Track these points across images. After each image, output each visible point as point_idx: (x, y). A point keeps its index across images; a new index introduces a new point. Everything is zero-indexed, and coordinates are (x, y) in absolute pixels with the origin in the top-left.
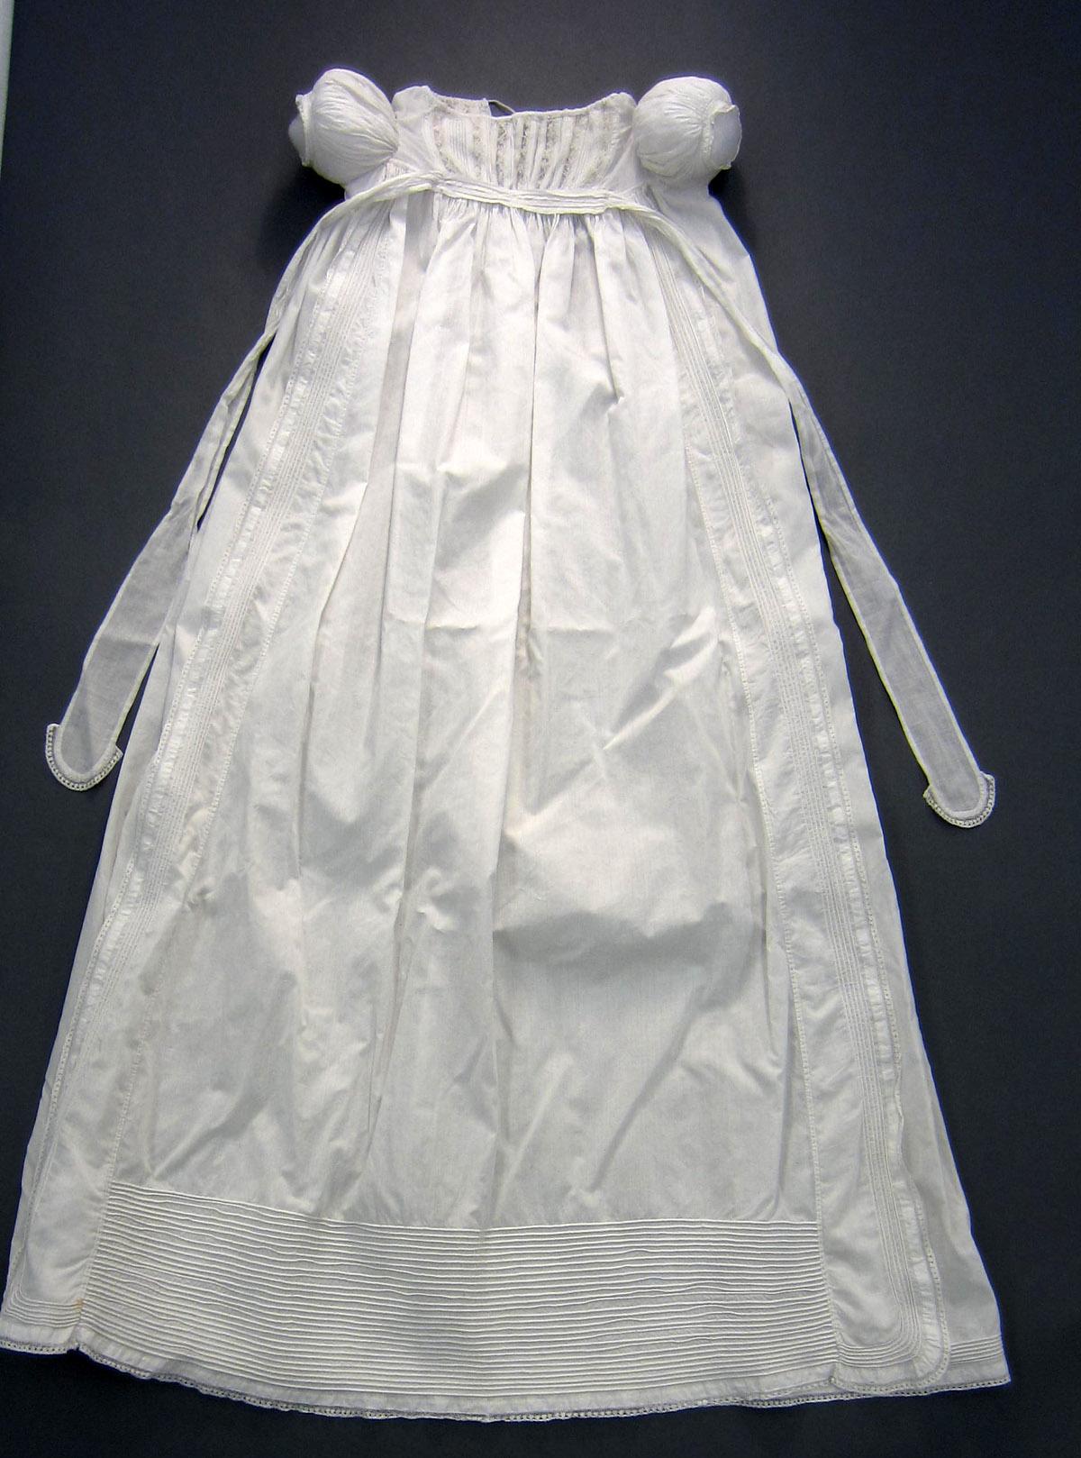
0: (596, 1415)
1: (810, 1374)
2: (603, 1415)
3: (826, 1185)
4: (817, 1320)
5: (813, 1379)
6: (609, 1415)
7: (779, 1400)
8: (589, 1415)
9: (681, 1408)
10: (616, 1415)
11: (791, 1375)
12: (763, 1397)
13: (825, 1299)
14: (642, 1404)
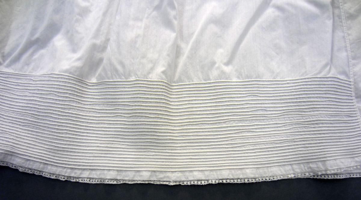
0: (232, 181)
1: (351, 162)
2: (236, 181)
3: (353, 62)
4: (354, 132)
5: (353, 164)
6: (239, 182)
7: (337, 174)
8: (228, 181)
9: (279, 178)
10: (243, 182)
11: (343, 160)
13: (357, 121)
14: (257, 176)
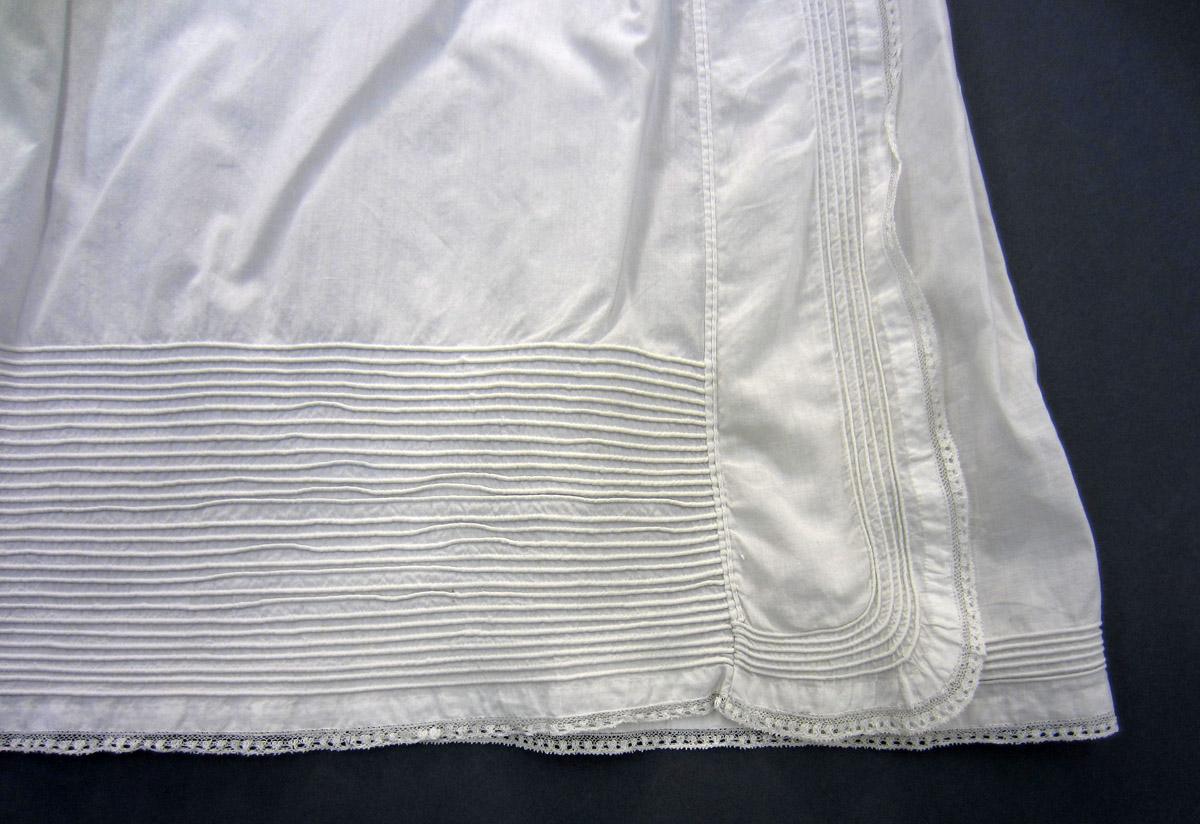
0: (192, 746)
1: (671, 687)
2: (206, 748)
3: (725, 289)
4: (692, 569)
5: (675, 697)
6: (221, 748)
7: (595, 738)
8: (175, 745)
9: (379, 742)
10: (236, 751)
11: (623, 684)
12: (555, 731)
13: (712, 526)
14: (296, 729)
